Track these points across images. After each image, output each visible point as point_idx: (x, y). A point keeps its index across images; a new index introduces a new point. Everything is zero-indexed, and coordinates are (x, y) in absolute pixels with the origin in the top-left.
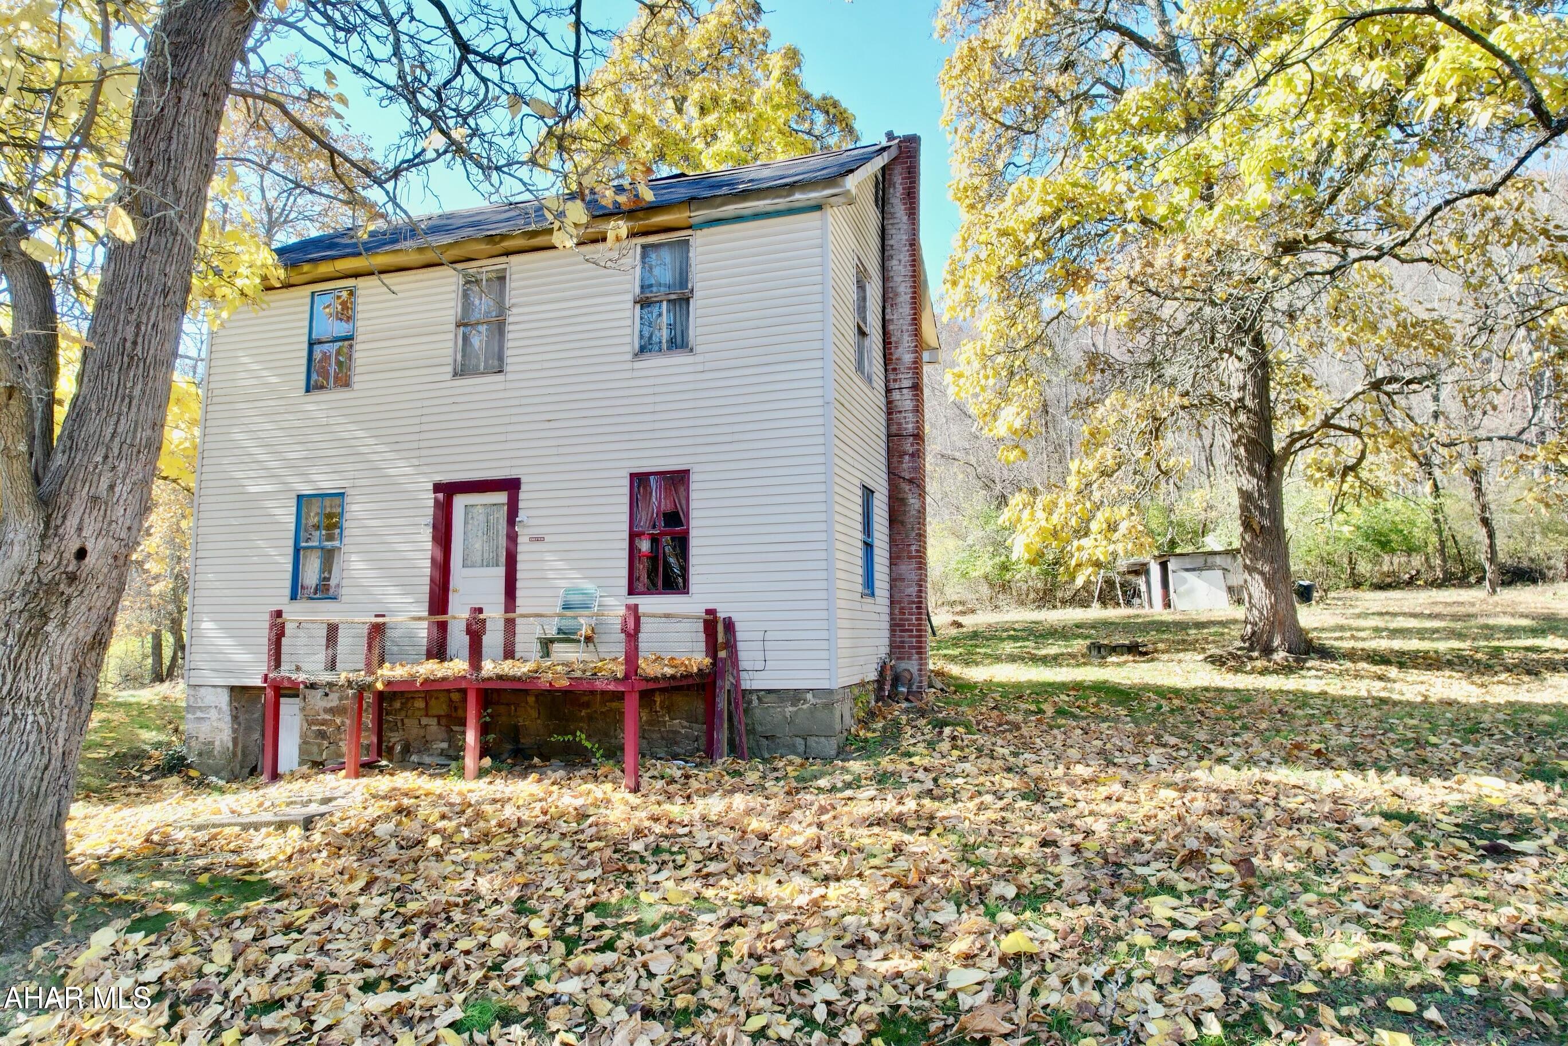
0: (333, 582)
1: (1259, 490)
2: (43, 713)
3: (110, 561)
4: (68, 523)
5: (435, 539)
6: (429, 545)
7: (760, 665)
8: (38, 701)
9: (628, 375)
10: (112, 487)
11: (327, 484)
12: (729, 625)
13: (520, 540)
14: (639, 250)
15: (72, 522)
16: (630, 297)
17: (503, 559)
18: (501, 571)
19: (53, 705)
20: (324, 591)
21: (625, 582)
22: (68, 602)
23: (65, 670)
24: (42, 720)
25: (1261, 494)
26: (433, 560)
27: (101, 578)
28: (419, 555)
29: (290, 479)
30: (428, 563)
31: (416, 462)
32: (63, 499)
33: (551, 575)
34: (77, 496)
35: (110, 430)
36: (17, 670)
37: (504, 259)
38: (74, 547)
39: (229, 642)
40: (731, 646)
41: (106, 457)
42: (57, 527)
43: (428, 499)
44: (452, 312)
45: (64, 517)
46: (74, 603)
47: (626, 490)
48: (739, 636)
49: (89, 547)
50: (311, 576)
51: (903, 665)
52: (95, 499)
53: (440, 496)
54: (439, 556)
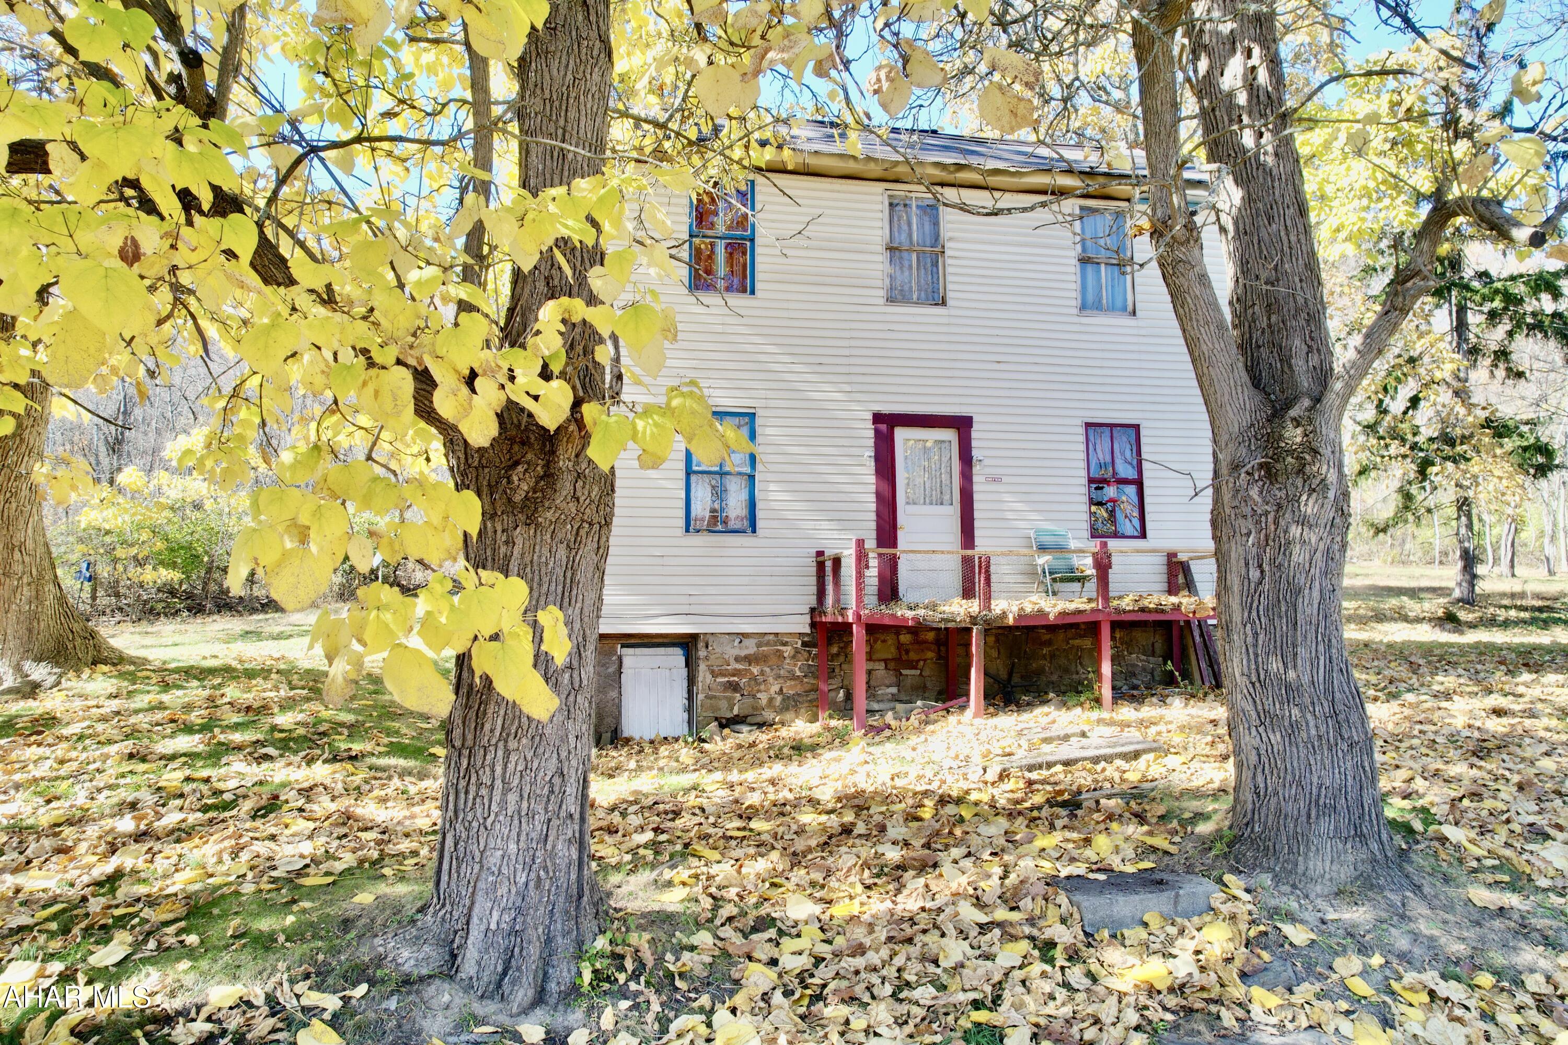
5: (878, 472)
6: (872, 479)
9: (1076, 328)
11: (733, 401)
13: (976, 479)
14: (1077, 210)
16: (1070, 254)
17: (957, 498)
21: (1087, 526)
26: (878, 494)
30: (872, 497)
31: (847, 388)
33: (1010, 515)
37: (937, 188)
43: (868, 432)
44: (879, 233)
47: (1081, 438)
53: (883, 427)
54: (884, 490)
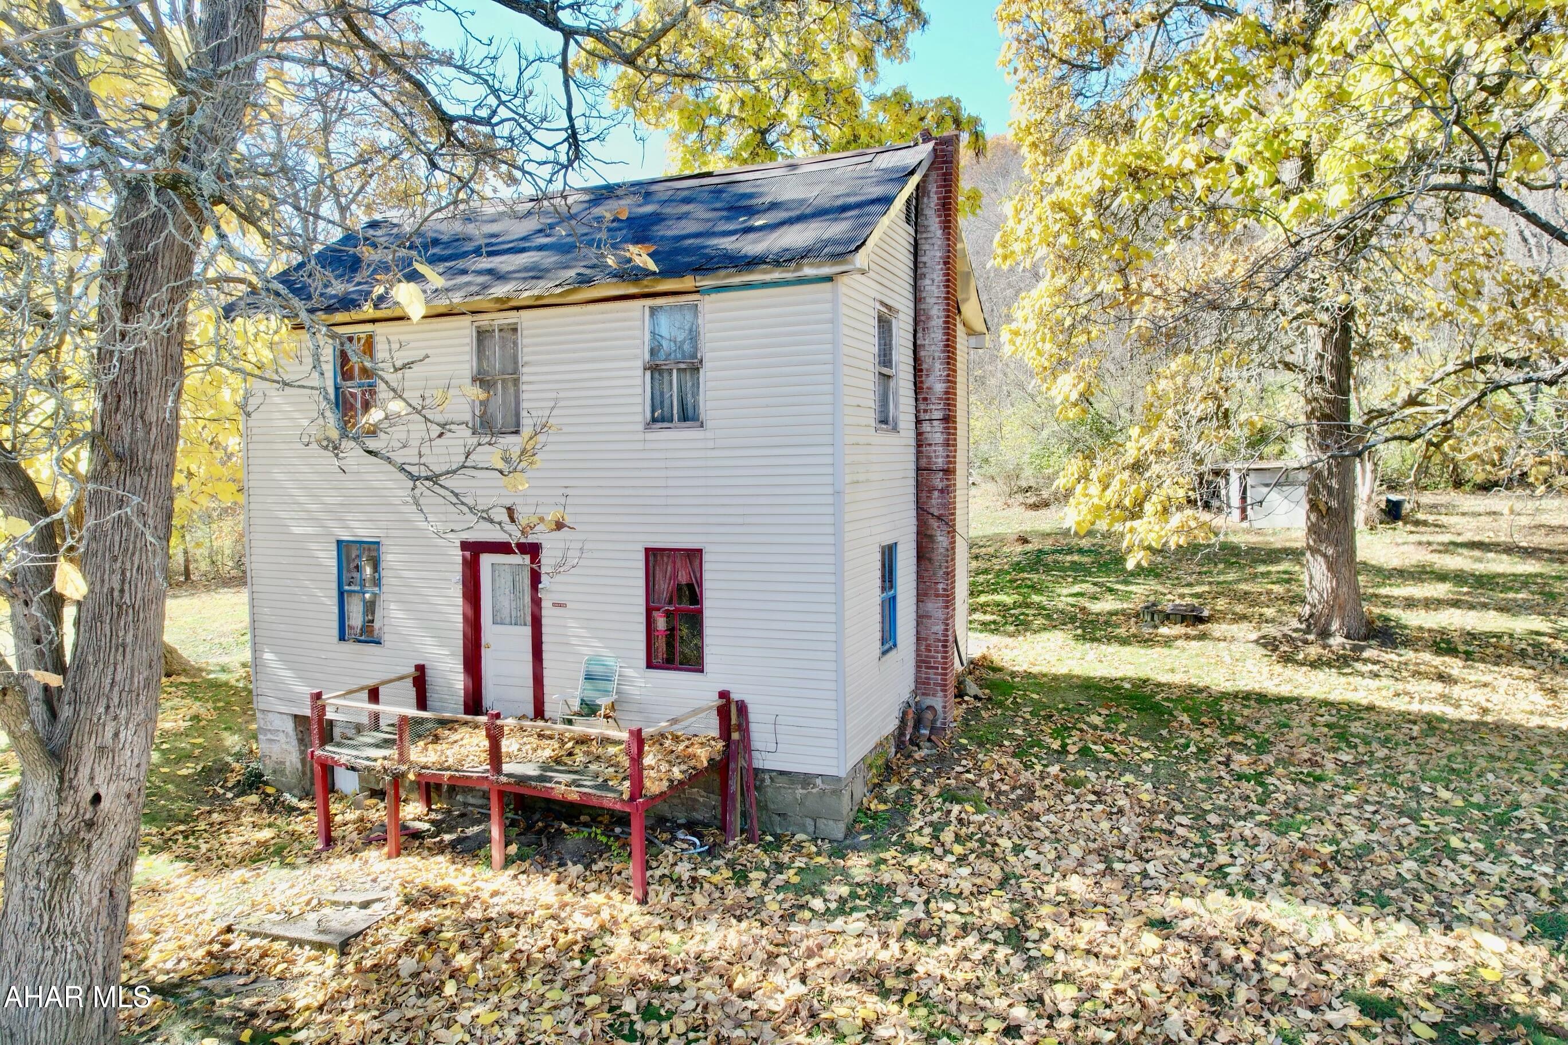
0: (377, 625)
1: (1330, 469)
2: (80, 942)
3: (124, 800)
4: (80, 775)
5: (465, 596)
6: (460, 601)
7: (772, 747)
8: (74, 934)
9: (640, 446)
10: (116, 735)
11: (364, 532)
12: (742, 708)
13: (544, 604)
14: (647, 311)
15: (84, 772)
16: (639, 364)
17: (529, 619)
18: (527, 631)
19: (88, 932)
20: (369, 636)
21: (642, 655)
22: (89, 846)
23: (95, 902)
24: (80, 949)
25: (1330, 472)
26: (465, 615)
27: (117, 818)
28: (451, 609)
29: (330, 524)
30: (460, 618)
32: (73, 752)
33: (574, 641)
34: (85, 749)
35: (109, 681)
36: (51, 910)
37: (514, 313)
38: (89, 795)
39: (288, 673)
40: (744, 728)
41: (108, 707)
42: (71, 780)
43: (457, 556)
44: (468, 366)
45: (76, 770)
46: (95, 846)
47: (642, 565)
48: (752, 717)
49: (103, 792)
50: (356, 618)
51: (929, 701)
52: (101, 749)
53: (468, 554)
54: (470, 613)
